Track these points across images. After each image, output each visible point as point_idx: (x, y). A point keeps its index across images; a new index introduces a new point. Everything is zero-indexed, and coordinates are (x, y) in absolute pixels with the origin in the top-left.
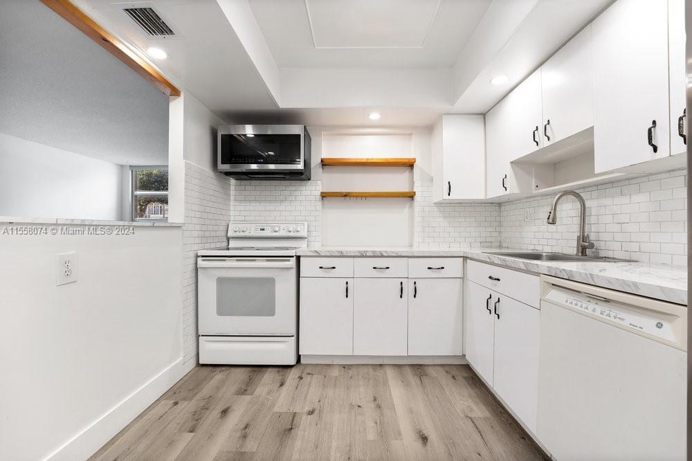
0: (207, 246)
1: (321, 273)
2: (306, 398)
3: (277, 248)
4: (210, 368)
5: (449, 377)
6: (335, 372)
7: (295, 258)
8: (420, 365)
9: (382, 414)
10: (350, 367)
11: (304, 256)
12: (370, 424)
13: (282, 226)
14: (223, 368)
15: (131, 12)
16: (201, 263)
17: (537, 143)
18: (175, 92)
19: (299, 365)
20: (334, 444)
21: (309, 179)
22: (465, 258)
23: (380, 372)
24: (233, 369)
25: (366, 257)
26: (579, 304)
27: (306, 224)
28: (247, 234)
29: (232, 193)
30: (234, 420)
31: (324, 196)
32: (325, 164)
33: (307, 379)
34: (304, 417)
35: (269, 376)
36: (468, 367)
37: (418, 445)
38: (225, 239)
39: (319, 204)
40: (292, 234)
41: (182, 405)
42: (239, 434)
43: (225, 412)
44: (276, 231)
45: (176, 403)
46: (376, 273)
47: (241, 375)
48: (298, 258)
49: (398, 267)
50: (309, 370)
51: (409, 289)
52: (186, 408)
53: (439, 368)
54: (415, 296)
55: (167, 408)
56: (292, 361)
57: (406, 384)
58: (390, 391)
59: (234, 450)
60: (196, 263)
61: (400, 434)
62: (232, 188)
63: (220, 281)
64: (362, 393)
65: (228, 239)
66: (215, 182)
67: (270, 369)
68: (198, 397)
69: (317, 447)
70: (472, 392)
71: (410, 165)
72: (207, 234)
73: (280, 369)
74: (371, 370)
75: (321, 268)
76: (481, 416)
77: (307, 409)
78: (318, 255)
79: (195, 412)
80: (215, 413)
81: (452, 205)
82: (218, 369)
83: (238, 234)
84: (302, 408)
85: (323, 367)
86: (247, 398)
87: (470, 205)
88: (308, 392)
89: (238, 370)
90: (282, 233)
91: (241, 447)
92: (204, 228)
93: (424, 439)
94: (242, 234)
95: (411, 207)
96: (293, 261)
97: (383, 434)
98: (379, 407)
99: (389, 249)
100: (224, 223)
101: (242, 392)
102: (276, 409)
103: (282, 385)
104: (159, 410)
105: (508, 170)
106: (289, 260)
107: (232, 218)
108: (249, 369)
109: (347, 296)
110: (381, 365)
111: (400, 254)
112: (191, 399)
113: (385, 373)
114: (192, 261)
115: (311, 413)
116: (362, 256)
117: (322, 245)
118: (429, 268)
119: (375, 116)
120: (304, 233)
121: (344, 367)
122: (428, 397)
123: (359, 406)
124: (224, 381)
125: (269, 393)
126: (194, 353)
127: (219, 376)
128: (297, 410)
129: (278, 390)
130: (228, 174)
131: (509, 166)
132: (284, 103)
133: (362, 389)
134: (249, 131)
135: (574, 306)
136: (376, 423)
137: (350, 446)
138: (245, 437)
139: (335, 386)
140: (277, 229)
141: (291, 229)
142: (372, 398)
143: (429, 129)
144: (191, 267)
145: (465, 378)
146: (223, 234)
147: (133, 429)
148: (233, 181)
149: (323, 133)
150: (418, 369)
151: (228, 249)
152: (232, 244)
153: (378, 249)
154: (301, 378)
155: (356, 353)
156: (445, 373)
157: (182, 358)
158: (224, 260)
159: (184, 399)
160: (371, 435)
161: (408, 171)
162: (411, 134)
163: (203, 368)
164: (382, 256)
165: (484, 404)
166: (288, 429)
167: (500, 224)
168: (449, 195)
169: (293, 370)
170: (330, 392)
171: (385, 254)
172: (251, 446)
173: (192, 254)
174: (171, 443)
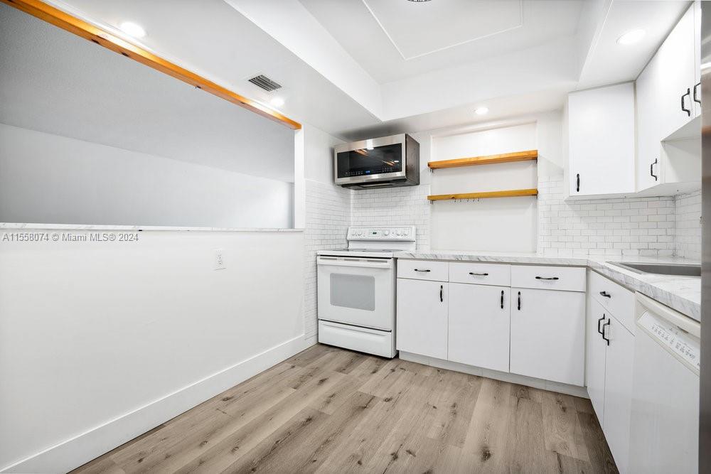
0: (328, 247)
1: (416, 275)
2: (389, 387)
3: (384, 251)
4: (325, 348)
5: (559, 407)
6: (428, 373)
7: (392, 259)
8: (527, 387)
9: (454, 420)
10: (445, 371)
11: (401, 259)
12: (437, 425)
13: (392, 230)
14: (335, 349)
15: (252, 81)
16: (320, 261)
17: (688, 111)
18: (298, 126)
19: (397, 359)
20: (394, 430)
21: (418, 184)
22: (588, 268)
23: (475, 383)
24: (342, 352)
25: (462, 261)
26: (662, 332)
27: (414, 227)
28: (362, 237)
29: (352, 201)
30: (326, 389)
31: (433, 199)
32: (433, 167)
33: (398, 372)
34: (380, 402)
35: (367, 364)
36: (588, 402)
37: (476, 458)
38: (345, 242)
39: (428, 208)
40: (400, 238)
41: (296, 369)
42: (325, 400)
43: (322, 381)
44: (386, 235)
45: (293, 367)
46: (472, 279)
47: (346, 357)
48: (396, 259)
49: (499, 275)
50: (403, 365)
51: (511, 299)
52: (300, 371)
53: (549, 395)
54: (519, 308)
55: (287, 368)
56: (390, 354)
57: (498, 400)
58: (475, 403)
59: (317, 409)
60: (316, 261)
61: (462, 442)
62: (352, 197)
63: (333, 276)
64: (444, 397)
65: (348, 242)
66: (336, 194)
67: (371, 358)
68: (309, 366)
69: (379, 427)
70: (579, 429)
71: (534, 158)
72: (327, 237)
73: (379, 360)
74: (465, 379)
75: (416, 270)
76: (575, 456)
77: (386, 396)
78: (413, 258)
79: (303, 376)
80: (316, 380)
81: (592, 202)
82: (331, 349)
83: (354, 238)
84: (381, 394)
85: (418, 367)
86: (343, 375)
87: (621, 200)
88: (393, 383)
89: (346, 353)
90: (391, 237)
91: (323, 408)
92: (324, 232)
93: (486, 455)
94: (358, 238)
95: (535, 206)
96: (390, 263)
97: (444, 438)
98: (455, 413)
99: (486, 254)
100: (344, 228)
101: (341, 370)
102: (359, 390)
103: (374, 372)
104: (282, 368)
105: (658, 151)
106: (386, 262)
107: (352, 223)
108: (354, 354)
109: (442, 300)
110: (478, 376)
111: (500, 260)
112: (304, 366)
113: (480, 386)
114: (313, 259)
115: (388, 400)
116: (458, 261)
117: (432, 249)
118: (537, 278)
119: (482, 111)
120: (412, 237)
121: (439, 370)
122: (516, 420)
123: (434, 407)
124: (331, 359)
125: (360, 376)
126: (314, 333)
127: (330, 354)
128: (377, 395)
129: (369, 376)
130: (344, 186)
131: (659, 147)
132: (385, 116)
133: (446, 393)
134: (370, 144)
135: (656, 334)
136: (443, 426)
137: (408, 436)
138: (328, 402)
139: (421, 384)
140: (387, 233)
141: (399, 233)
142: (452, 404)
143: (558, 113)
144: (313, 264)
145: (580, 413)
146: (343, 237)
147: (262, 377)
148: (352, 192)
149: (431, 136)
150: (522, 390)
151: (348, 250)
152: (352, 246)
153: (475, 254)
154: (393, 370)
155: (450, 359)
156: (554, 402)
157: (304, 334)
158: (336, 259)
159: (299, 365)
160: (433, 434)
161: (532, 165)
162: (536, 122)
163: (321, 347)
164: (480, 262)
165: (588, 446)
166: (362, 407)
167: (675, 225)
168: (578, 190)
169: (390, 362)
170: (413, 388)
171: (483, 260)
172: (330, 410)
173: (313, 254)
174: (280, 392)
